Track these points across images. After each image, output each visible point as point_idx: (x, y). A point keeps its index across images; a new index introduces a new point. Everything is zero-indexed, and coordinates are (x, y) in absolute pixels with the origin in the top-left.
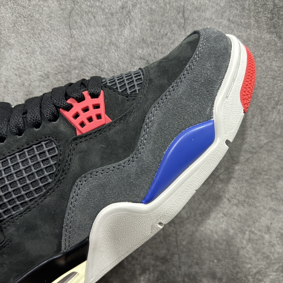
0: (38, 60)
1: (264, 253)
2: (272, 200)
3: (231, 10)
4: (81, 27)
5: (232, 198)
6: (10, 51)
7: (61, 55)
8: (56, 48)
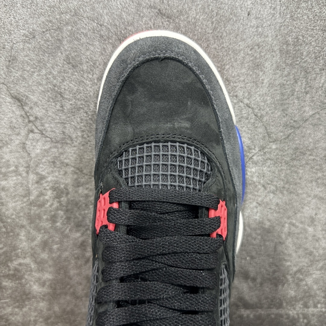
0: (19, 14)
1: (306, 249)
2: (318, 185)
5: (269, 184)
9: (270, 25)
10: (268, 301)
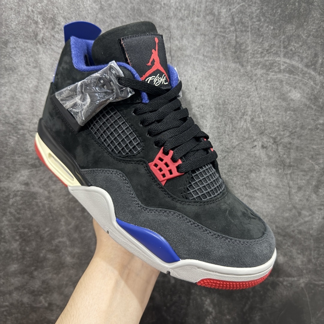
9: (208, 95)
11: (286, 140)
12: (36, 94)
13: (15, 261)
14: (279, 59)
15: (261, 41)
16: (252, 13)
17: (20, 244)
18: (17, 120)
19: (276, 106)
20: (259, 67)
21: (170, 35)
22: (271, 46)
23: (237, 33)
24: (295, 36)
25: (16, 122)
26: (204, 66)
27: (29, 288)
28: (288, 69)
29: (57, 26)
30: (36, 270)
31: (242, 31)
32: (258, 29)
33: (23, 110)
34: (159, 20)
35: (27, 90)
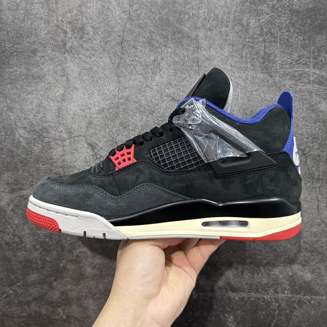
0: (96, 99)
1: (271, 247)
3: (232, 58)
4: (126, 76)
6: (76, 93)
7: (112, 95)
8: (109, 91)
9: (235, 105)
10: (248, 287)
11: (315, 152)
12: (63, 102)
13: (35, 271)
14: (309, 70)
15: (290, 51)
16: (282, 23)
17: (40, 254)
18: (43, 128)
19: (305, 117)
20: (288, 77)
21: (198, 46)
22: (300, 57)
23: (266, 43)
24: (325, 47)
25: (41, 130)
26: (232, 76)
27: (47, 299)
28: (317, 80)
29: (86, 35)
30: (55, 280)
31: (270, 42)
32: (288, 39)
33: (49, 119)
34: (188, 30)
35: (54, 98)
